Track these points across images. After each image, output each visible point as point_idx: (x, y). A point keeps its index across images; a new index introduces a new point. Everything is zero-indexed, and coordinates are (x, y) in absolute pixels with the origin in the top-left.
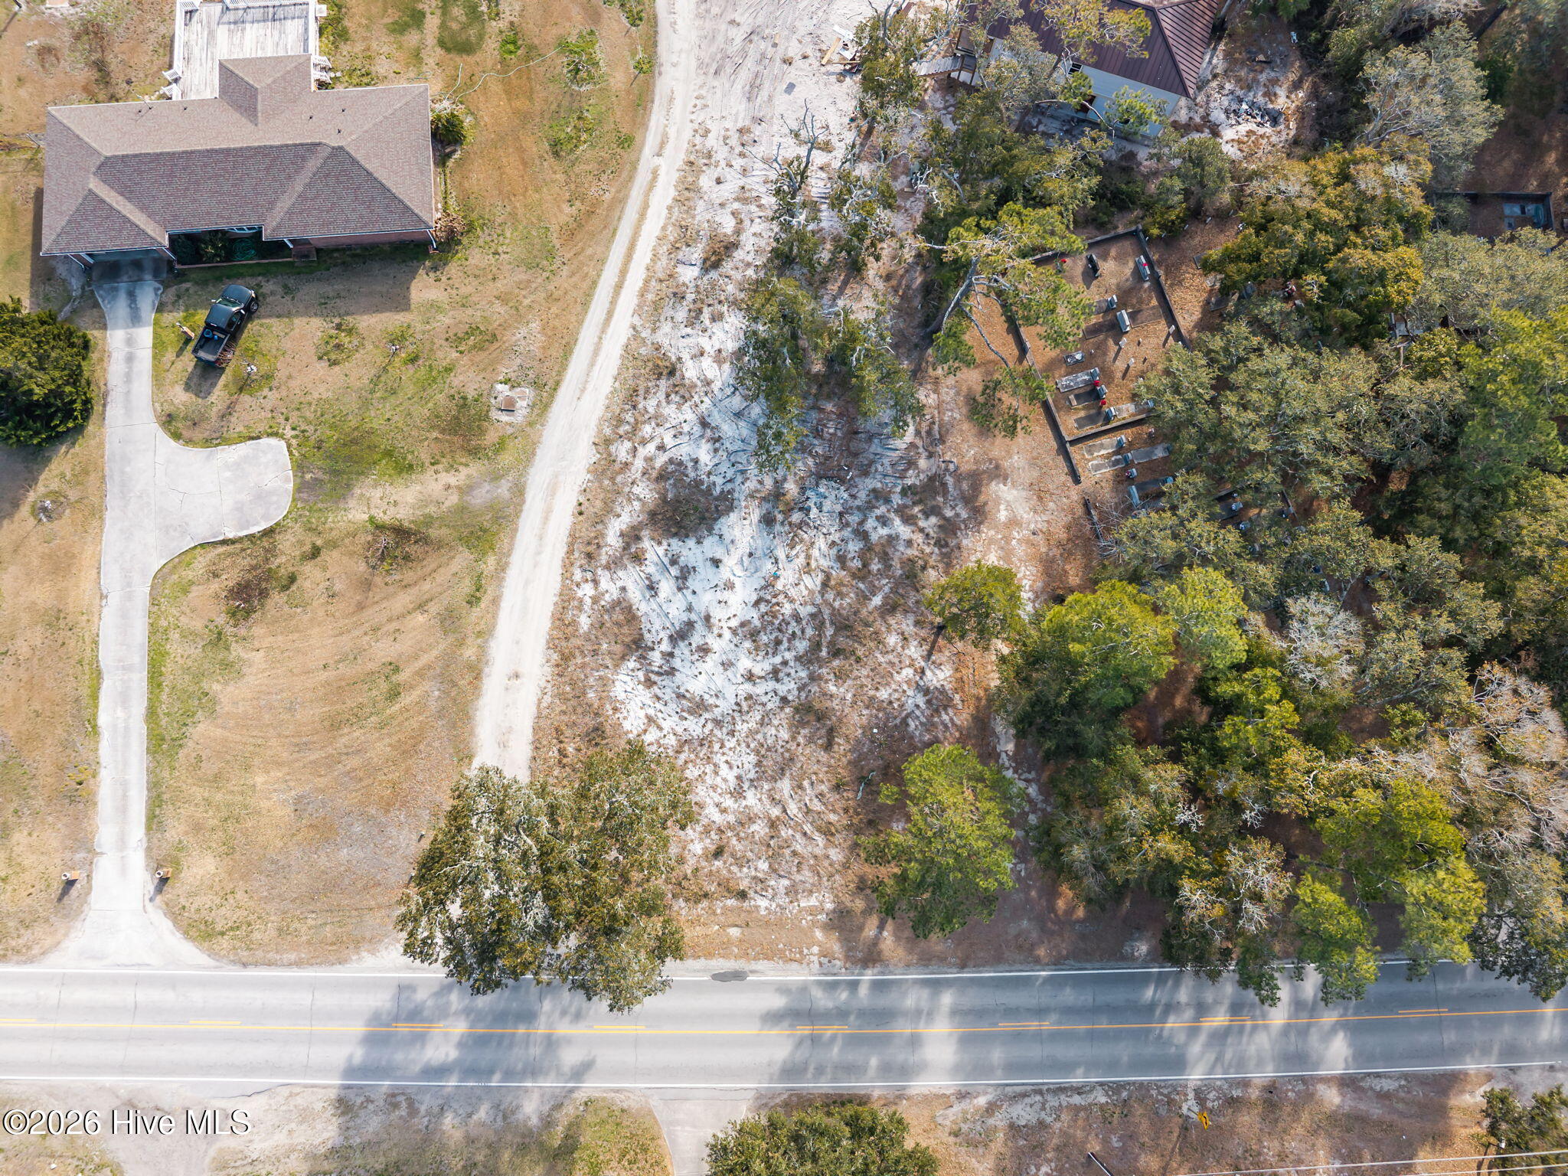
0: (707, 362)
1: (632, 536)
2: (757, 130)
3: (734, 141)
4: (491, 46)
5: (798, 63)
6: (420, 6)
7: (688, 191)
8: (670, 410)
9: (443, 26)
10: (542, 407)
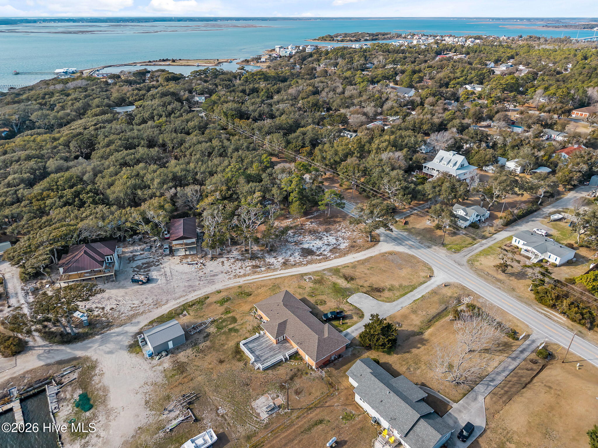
0: (279, 260)
1: (318, 255)
2: (224, 272)
3: (230, 273)
4: (229, 315)
5: (204, 272)
6: (227, 331)
7: (245, 275)
8: (292, 260)
9: (230, 324)
10: (306, 274)
